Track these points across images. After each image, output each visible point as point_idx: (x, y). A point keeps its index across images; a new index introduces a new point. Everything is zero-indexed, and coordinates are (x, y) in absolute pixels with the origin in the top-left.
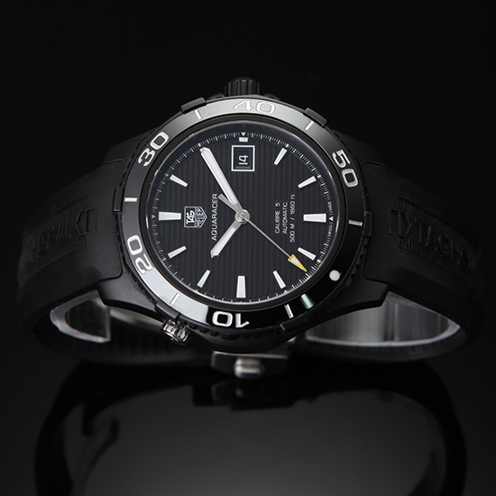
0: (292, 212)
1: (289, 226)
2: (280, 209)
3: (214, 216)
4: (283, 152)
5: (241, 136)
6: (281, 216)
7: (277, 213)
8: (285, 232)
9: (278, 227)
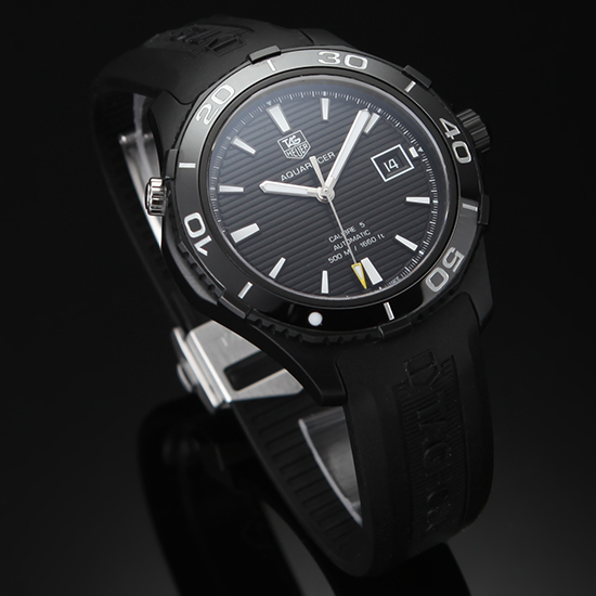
0: (363, 244)
1: (344, 249)
2: (359, 230)
4: (426, 200)
5: (417, 149)
6: (351, 235)
7: (352, 229)
8: (336, 248)
9: (336, 238)
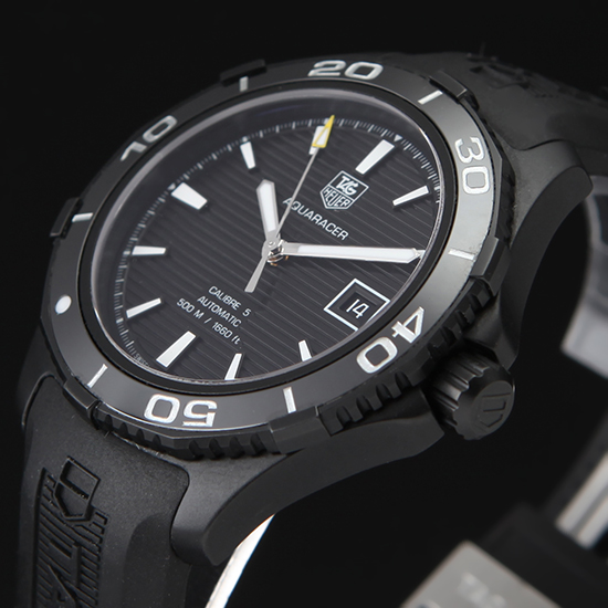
0: (217, 326)
1: (203, 309)
2: (238, 313)
3: (318, 219)
6: (227, 308)
7: (236, 305)
8: (202, 300)
9: (218, 294)
